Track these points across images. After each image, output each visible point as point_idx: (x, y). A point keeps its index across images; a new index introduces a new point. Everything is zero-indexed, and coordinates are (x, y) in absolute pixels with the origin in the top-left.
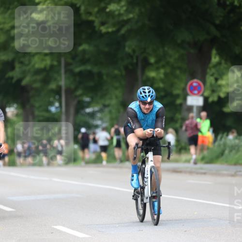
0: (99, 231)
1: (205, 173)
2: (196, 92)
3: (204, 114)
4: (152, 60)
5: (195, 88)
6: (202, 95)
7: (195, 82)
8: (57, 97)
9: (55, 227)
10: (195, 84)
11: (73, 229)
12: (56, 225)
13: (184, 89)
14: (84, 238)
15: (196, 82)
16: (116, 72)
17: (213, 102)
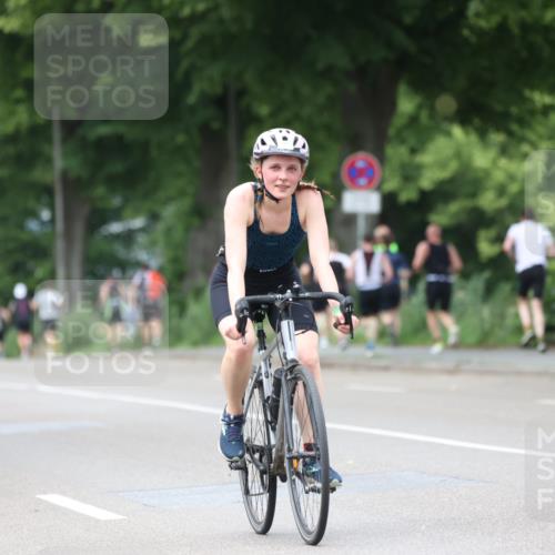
0: (145, 505)
1: (386, 369)
2: (362, 181)
3: (382, 231)
4: (264, 110)
5: (361, 173)
6: (379, 188)
7: (361, 160)
8: (45, 199)
9: (43, 497)
10: (360, 164)
11: (84, 500)
12: (45, 493)
13: (336, 176)
14: (110, 521)
15: (363, 159)
16: (181, 139)
17: (409, 204)
